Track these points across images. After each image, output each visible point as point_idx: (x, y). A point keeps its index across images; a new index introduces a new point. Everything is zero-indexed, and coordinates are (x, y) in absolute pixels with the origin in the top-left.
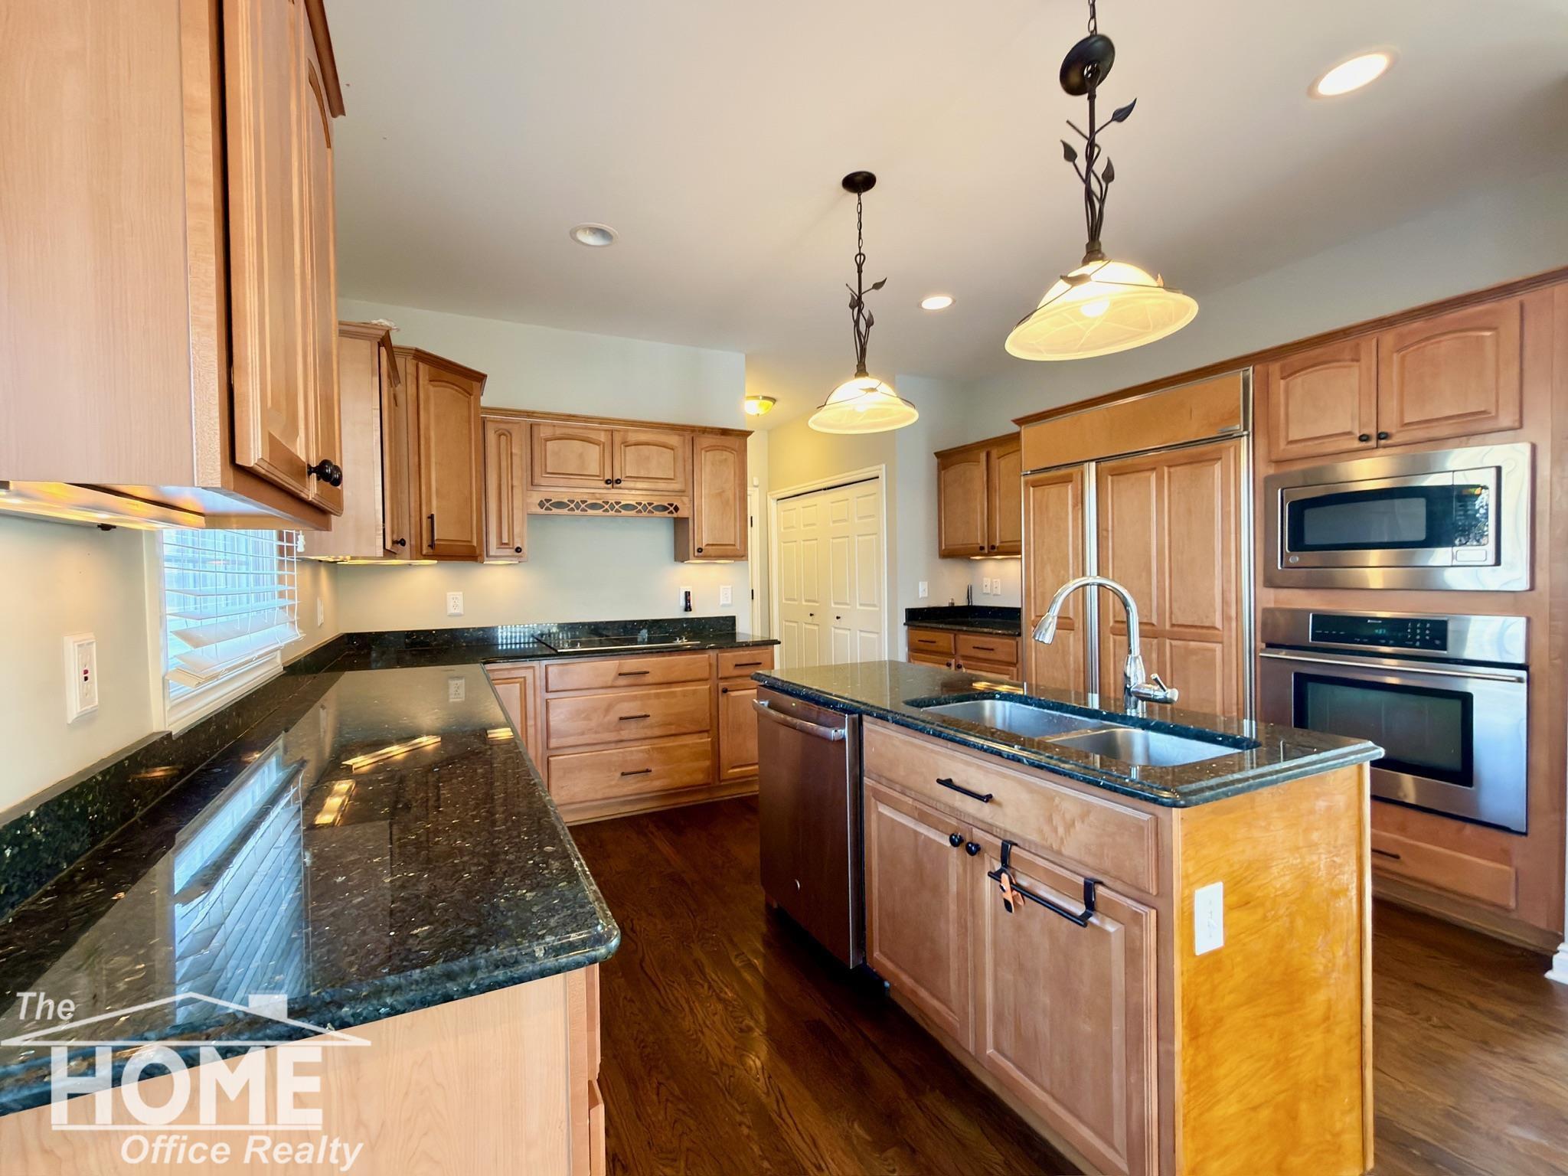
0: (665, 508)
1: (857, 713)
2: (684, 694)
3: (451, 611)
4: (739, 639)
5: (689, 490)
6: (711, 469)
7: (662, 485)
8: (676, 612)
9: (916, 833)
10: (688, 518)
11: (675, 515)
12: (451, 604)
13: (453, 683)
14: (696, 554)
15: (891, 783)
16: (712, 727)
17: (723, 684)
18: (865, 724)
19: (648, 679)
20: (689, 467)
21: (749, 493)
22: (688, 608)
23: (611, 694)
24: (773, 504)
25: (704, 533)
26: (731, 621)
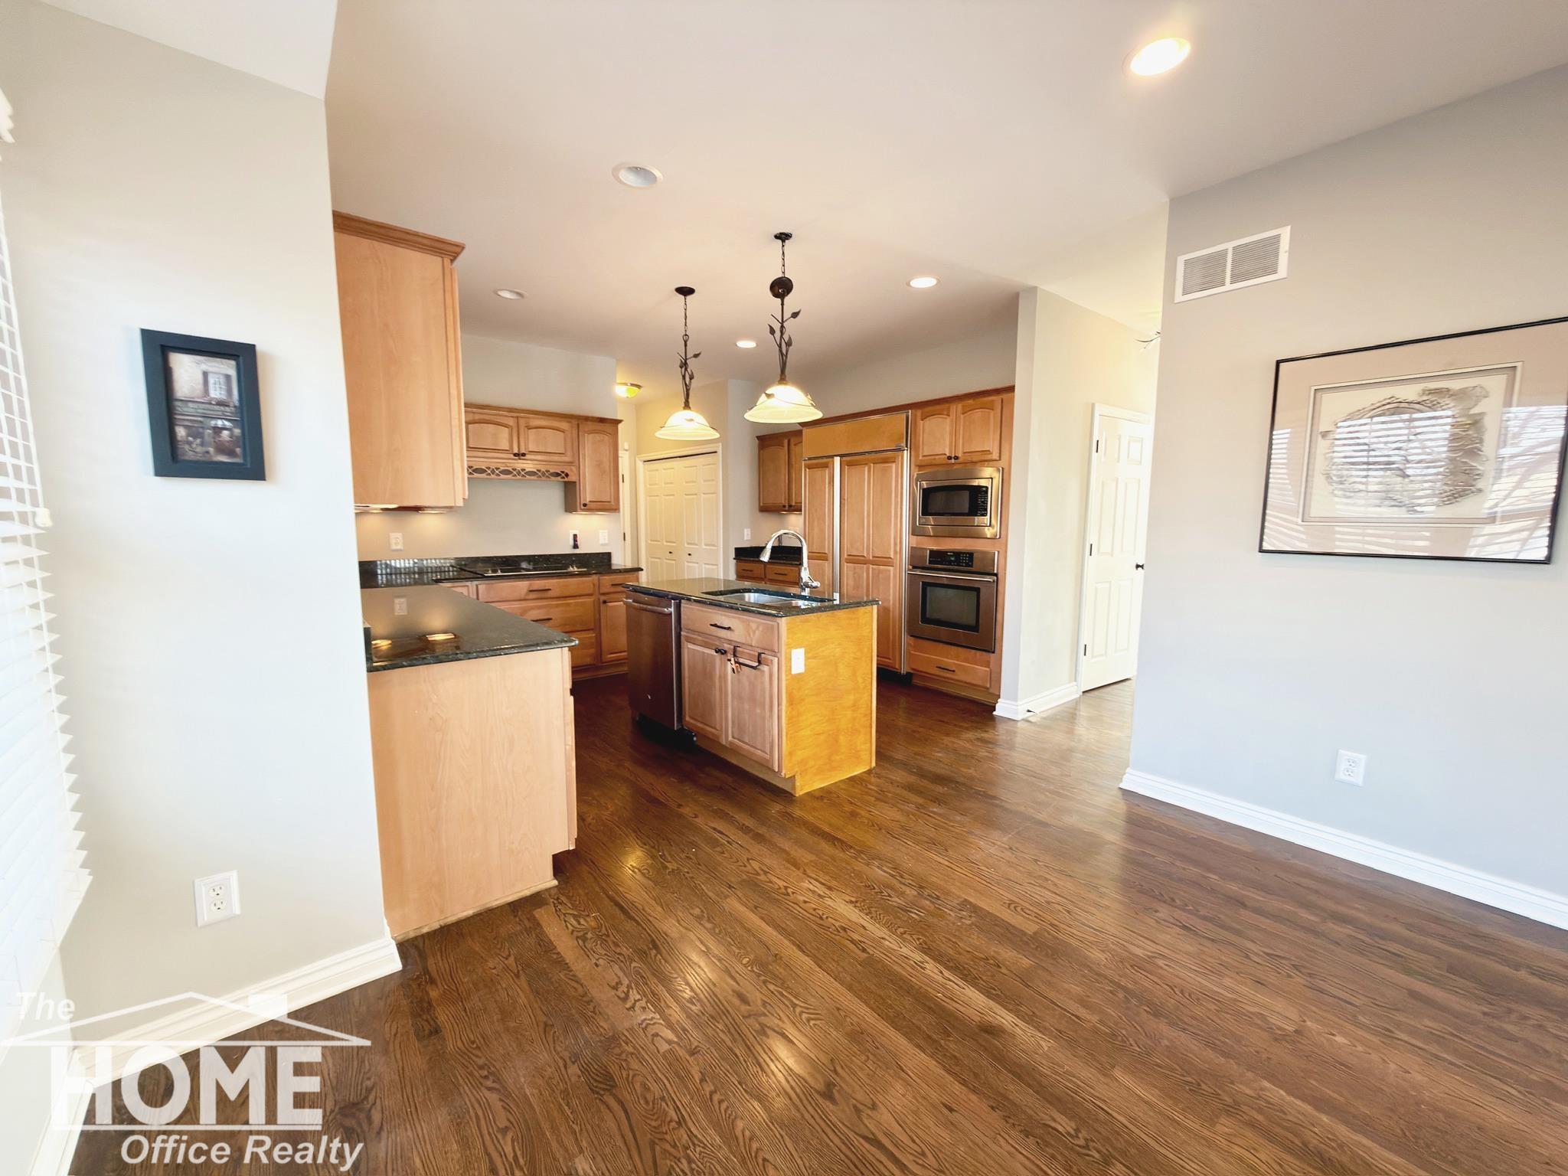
0: (558, 475)
1: (679, 599)
2: (576, 604)
3: (394, 547)
4: (614, 567)
5: (575, 462)
6: (591, 445)
7: (556, 458)
8: (568, 550)
9: (704, 653)
10: (575, 482)
11: (566, 479)
12: (393, 541)
13: (397, 601)
14: (582, 507)
15: (694, 631)
16: (595, 626)
17: (603, 598)
18: (682, 605)
19: (550, 594)
20: (576, 444)
21: (620, 455)
22: (576, 546)
23: (524, 604)
24: (640, 465)
25: (587, 493)
26: (609, 555)
